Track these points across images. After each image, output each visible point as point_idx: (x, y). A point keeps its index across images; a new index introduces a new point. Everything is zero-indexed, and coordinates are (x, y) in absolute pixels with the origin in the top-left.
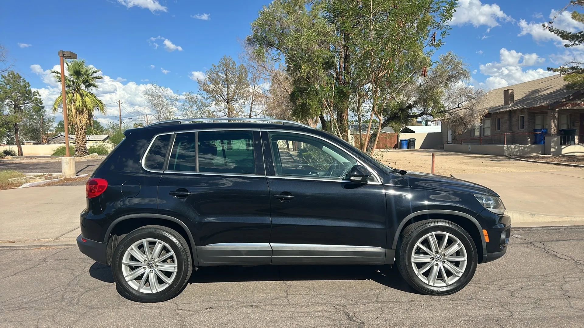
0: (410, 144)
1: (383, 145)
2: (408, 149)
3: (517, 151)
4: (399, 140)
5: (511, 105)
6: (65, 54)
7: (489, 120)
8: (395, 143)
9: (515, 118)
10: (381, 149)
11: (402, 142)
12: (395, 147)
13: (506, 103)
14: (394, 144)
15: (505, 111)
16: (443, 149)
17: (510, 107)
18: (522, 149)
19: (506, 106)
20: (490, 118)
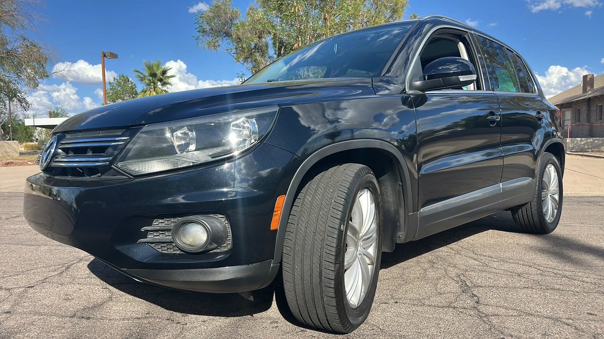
3: (584, 144)
5: (590, 93)
6: (106, 54)
7: (569, 110)
9: (593, 108)
13: (585, 90)
15: (581, 100)
18: (590, 142)
19: (585, 94)
20: (571, 109)
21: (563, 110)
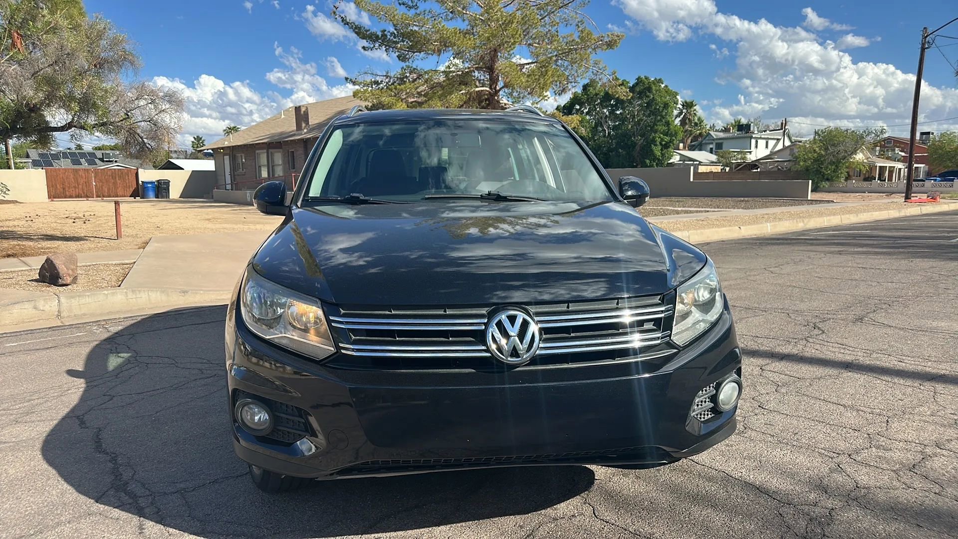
0: (161, 189)
1: (109, 190)
2: (158, 198)
4: (140, 183)
5: (305, 131)
7: (279, 152)
8: (132, 187)
10: (105, 199)
11: (146, 185)
12: (135, 194)
13: (299, 126)
14: (132, 190)
16: (212, 198)
17: (305, 134)
19: (299, 132)
20: (281, 150)
21: (270, 150)
